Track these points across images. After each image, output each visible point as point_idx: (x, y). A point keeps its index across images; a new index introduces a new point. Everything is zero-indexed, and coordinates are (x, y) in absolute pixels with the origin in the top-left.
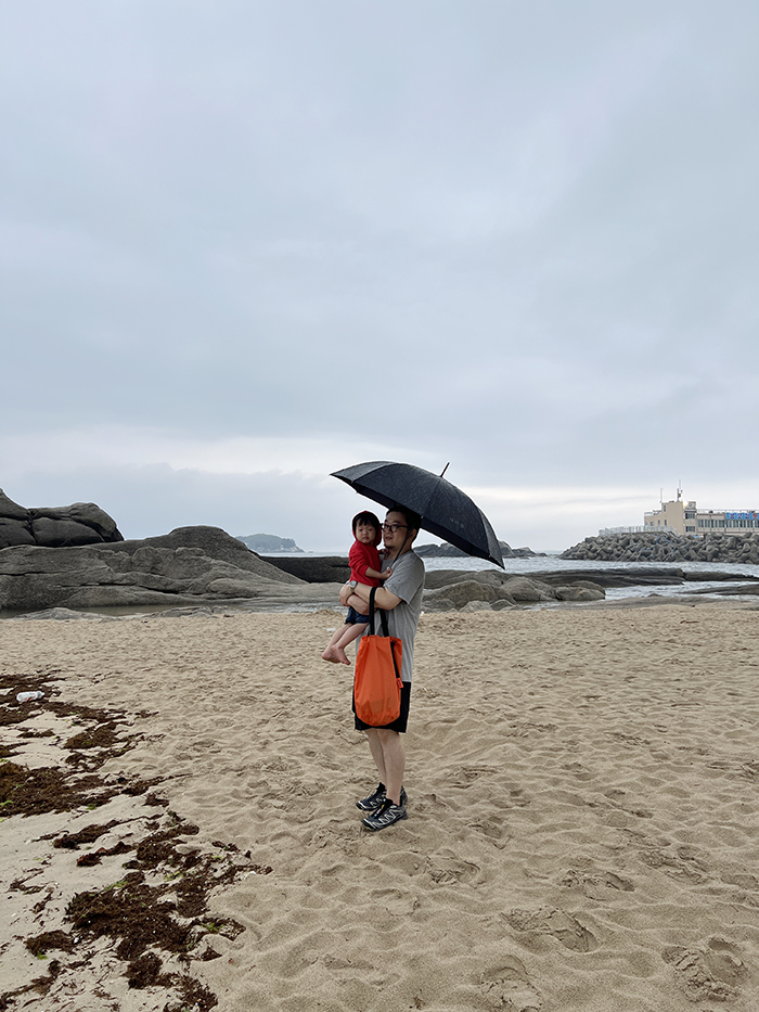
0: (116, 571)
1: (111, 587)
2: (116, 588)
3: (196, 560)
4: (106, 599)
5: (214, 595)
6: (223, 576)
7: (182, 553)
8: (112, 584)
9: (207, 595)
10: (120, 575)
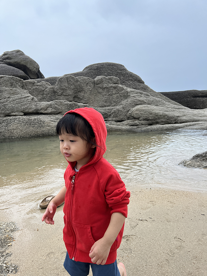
0: (40, 100)
1: (36, 117)
2: (42, 117)
3: (115, 88)
4: (32, 130)
5: (137, 122)
6: (142, 103)
7: (101, 81)
8: (37, 113)
9: (130, 122)
10: (44, 104)
